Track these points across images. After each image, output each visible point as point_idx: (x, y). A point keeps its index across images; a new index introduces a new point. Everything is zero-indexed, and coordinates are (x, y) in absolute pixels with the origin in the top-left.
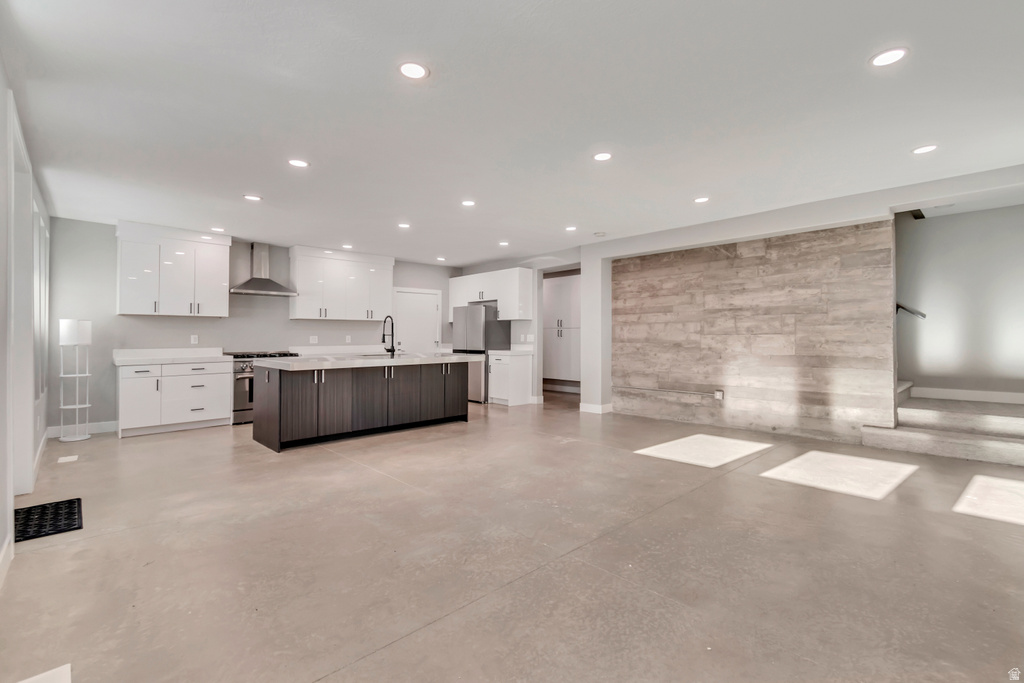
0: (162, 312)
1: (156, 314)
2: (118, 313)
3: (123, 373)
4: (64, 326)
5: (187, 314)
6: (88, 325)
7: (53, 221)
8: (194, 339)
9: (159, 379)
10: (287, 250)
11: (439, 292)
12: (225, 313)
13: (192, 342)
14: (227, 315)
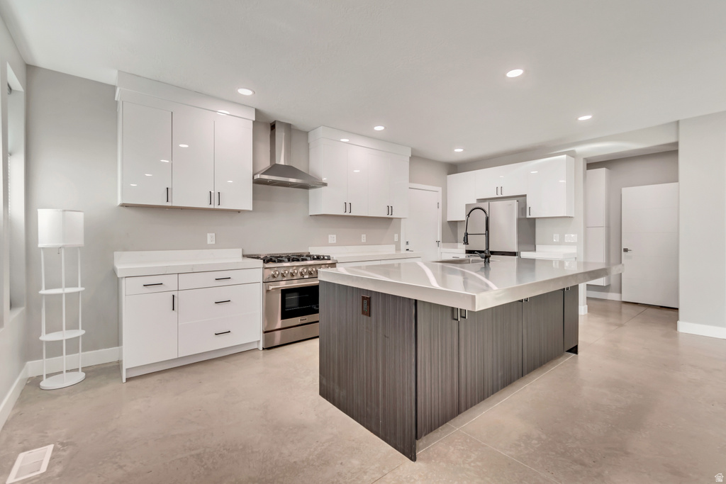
0: (176, 202)
1: (169, 204)
2: (119, 202)
3: (128, 287)
4: (46, 219)
5: (206, 205)
6: (79, 217)
7: (30, 71)
8: (210, 238)
9: (175, 293)
10: (305, 134)
11: (440, 189)
12: (248, 205)
13: (209, 242)
14: (251, 209)
